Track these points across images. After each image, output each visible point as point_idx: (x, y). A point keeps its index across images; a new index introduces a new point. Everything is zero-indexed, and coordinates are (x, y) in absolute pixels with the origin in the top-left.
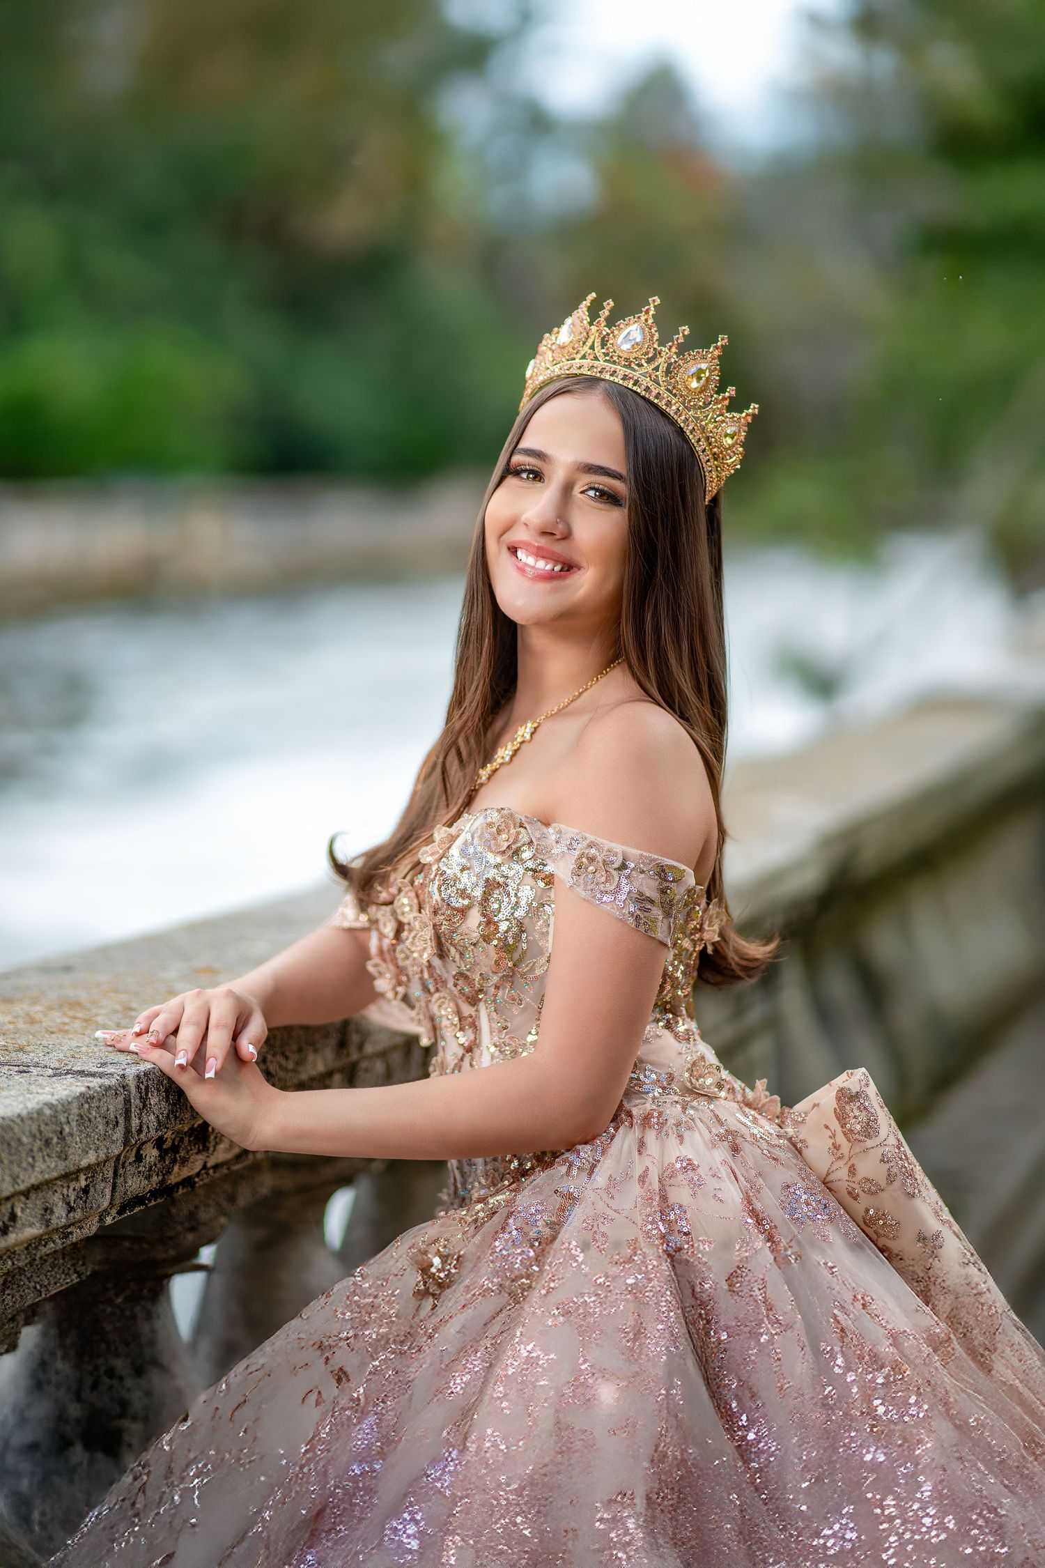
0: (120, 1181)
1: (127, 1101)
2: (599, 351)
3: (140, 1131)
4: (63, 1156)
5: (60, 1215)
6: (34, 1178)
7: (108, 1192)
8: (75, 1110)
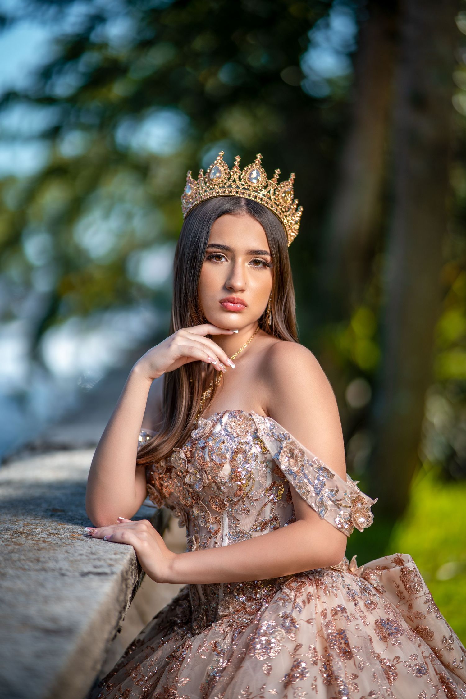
2: (238, 183)
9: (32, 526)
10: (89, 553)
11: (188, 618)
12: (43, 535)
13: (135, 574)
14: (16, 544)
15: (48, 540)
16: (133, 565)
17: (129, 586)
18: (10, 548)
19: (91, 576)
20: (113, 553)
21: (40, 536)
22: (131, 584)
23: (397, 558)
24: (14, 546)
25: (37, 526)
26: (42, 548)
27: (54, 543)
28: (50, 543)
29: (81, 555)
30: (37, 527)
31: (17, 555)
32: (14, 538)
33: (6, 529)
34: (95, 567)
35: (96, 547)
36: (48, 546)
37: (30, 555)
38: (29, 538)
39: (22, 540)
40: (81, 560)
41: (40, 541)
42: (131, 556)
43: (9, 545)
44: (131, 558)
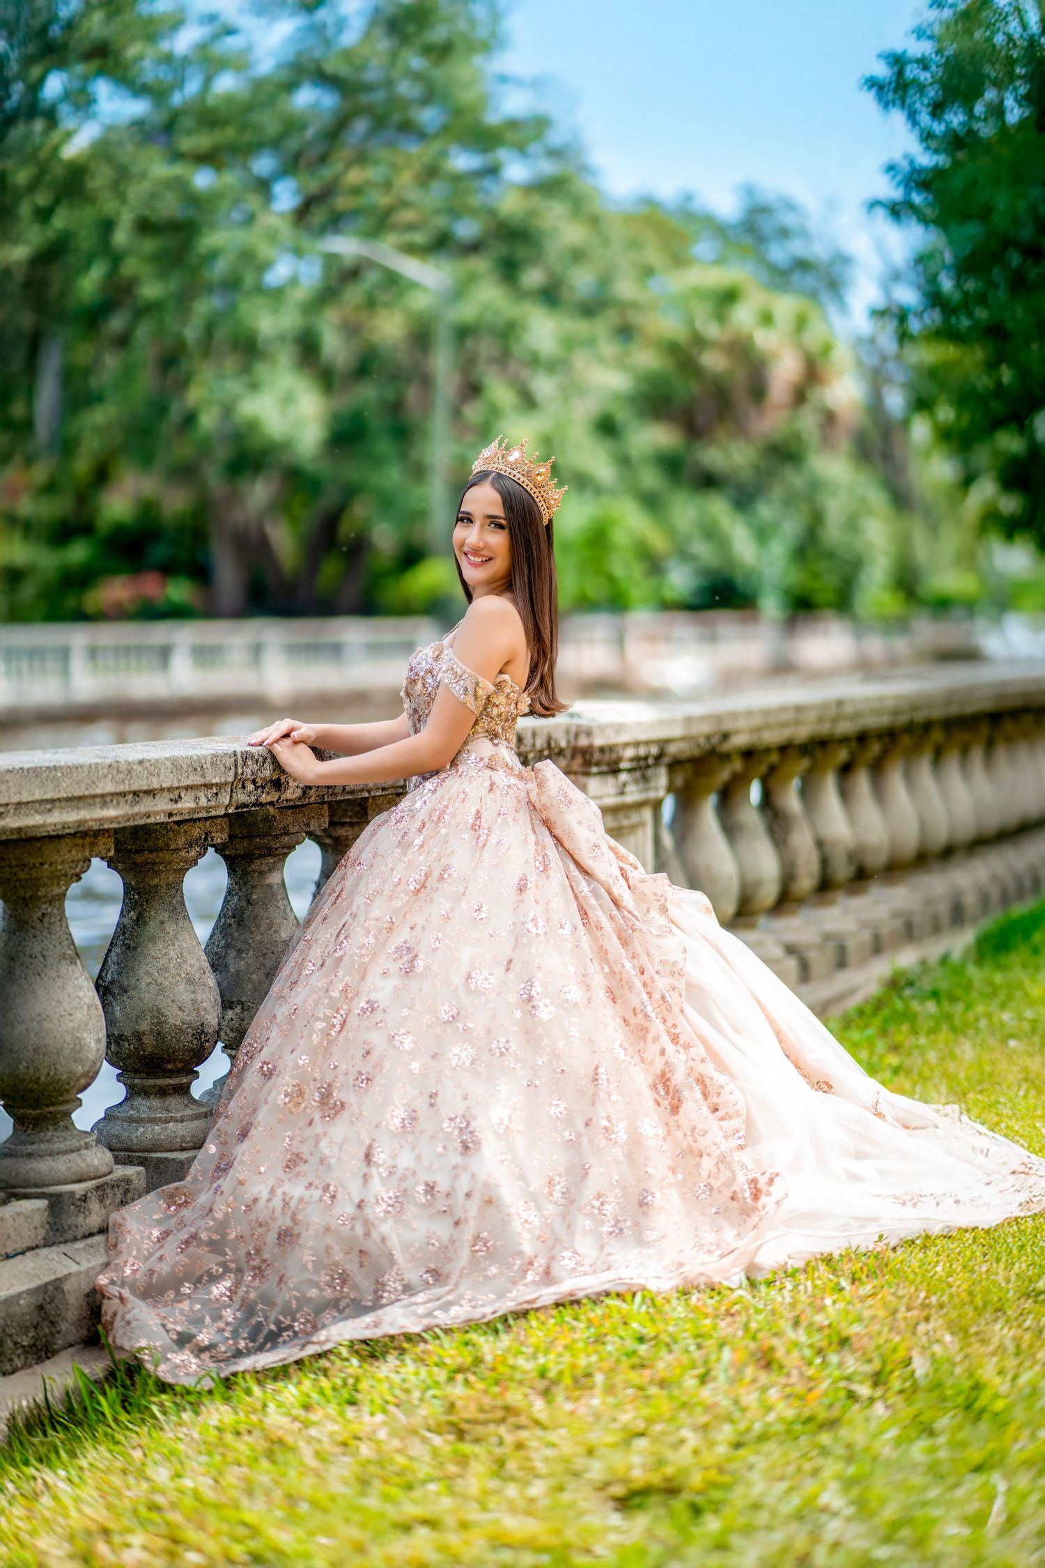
0: (234, 795)
1: (236, 761)
2: (501, 461)
3: (242, 774)
4: (203, 776)
5: (203, 802)
6: (189, 782)
7: (228, 797)
8: (209, 759)
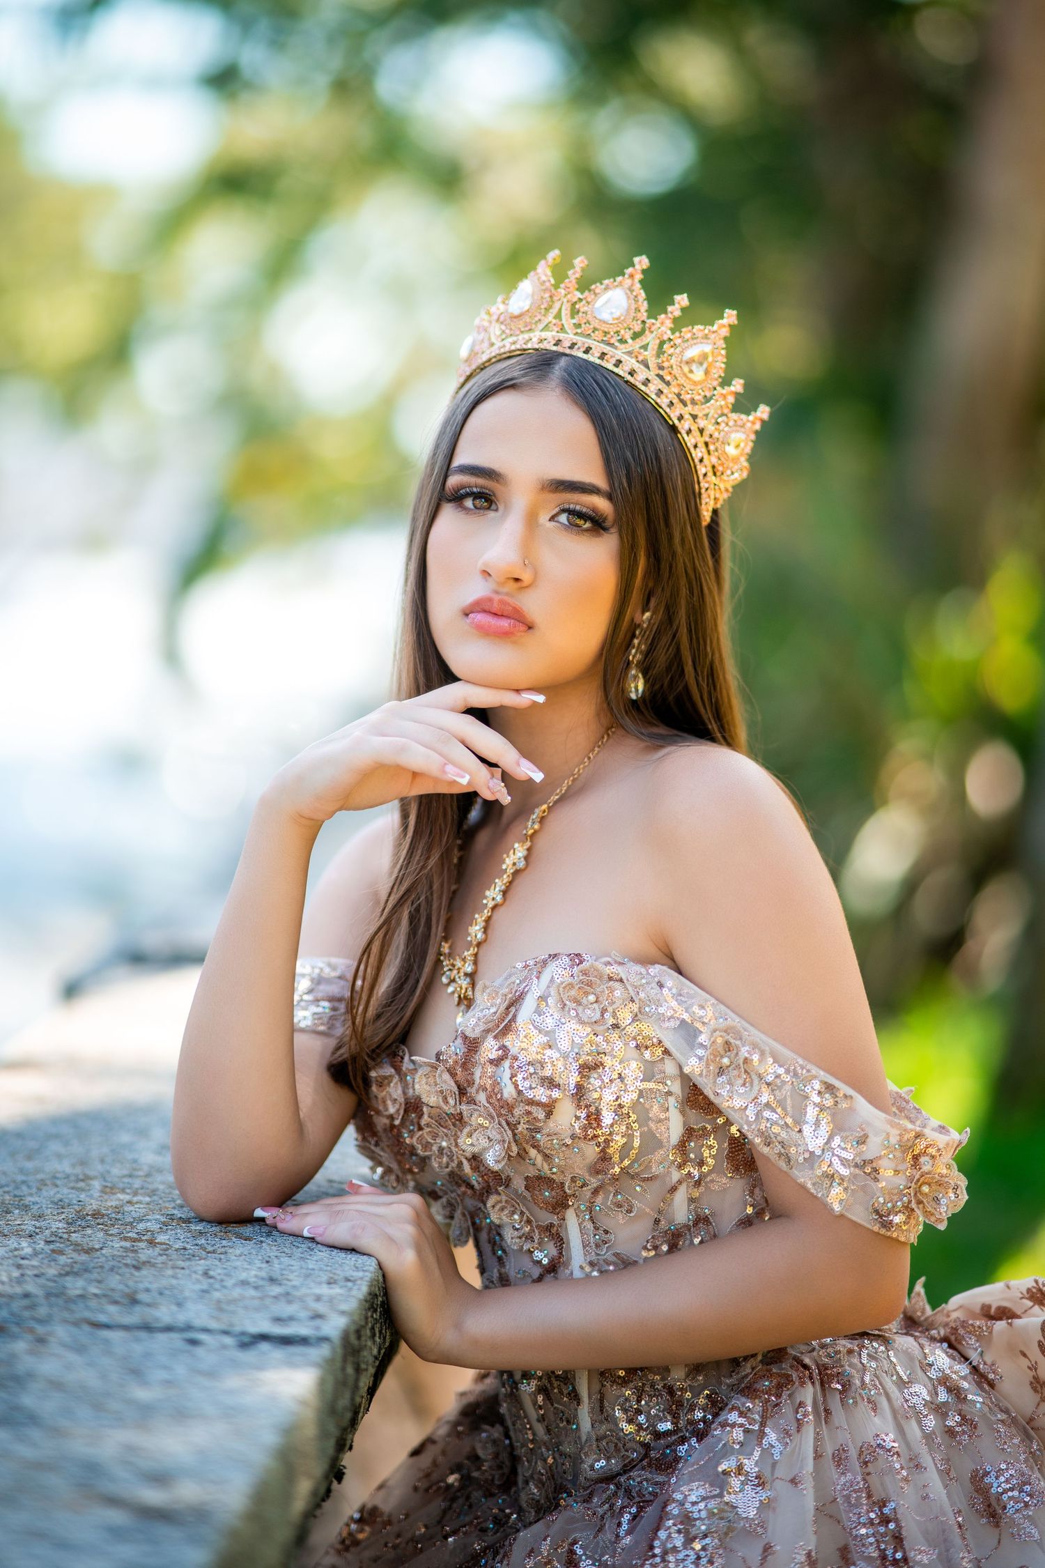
2: (567, 321)
9: (121, 1196)
10: (263, 1279)
11: (506, 1470)
12: (149, 1224)
13: (380, 1332)
14: (79, 1248)
15: (161, 1238)
16: (375, 1311)
17: (363, 1366)
18: (62, 1259)
19: (264, 1346)
20: (325, 1278)
21: (141, 1226)
22: (371, 1359)
23: (1034, 1287)
24: (75, 1255)
25: (135, 1194)
26: (144, 1263)
27: (177, 1246)
28: (167, 1247)
29: (244, 1283)
30: (135, 1199)
31: (80, 1283)
32: (75, 1232)
33: (56, 1204)
34: (278, 1320)
35: (282, 1259)
36: (161, 1255)
37: (114, 1281)
38: (114, 1231)
39: (95, 1237)
40: (242, 1298)
41: (140, 1240)
42: (371, 1286)
43: (61, 1252)
44: (370, 1294)
